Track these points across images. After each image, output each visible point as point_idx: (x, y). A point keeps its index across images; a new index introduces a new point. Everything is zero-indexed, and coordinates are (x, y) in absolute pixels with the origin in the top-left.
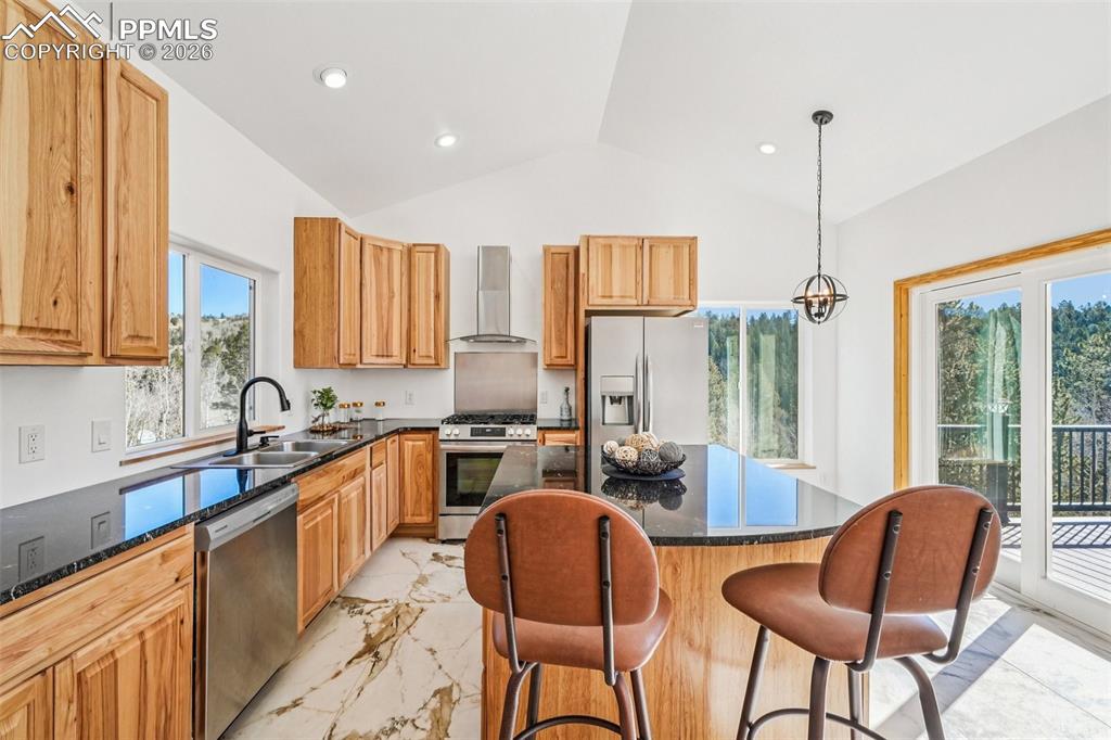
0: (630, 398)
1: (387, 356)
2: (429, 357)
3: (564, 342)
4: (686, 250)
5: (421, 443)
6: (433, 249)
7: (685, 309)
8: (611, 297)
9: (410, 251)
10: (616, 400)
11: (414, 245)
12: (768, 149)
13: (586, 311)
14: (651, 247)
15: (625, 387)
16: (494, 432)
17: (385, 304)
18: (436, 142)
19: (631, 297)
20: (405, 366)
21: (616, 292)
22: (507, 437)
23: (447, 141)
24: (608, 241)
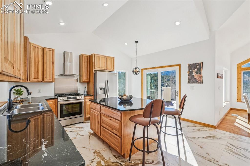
0: (104, 89)
1: (37, 79)
2: (50, 79)
3: (87, 76)
4: (113, 59)
5: (52, 103)
6: (51, 50)
7: (111, 71)
8: (99, 67)
9: (43, 49)
10: (101, 89)
11: (45, 48)
12: (126, 44)
13: (94, 70)
14: (107, 58)
15: (103, 86)
16: (73, 98)
17: (37, 63)
18: (59, 24)
19: (103, 68)
20: (42, 82)
21: (100, 66)
22: (77, 99)
23: (62, 24)
24: (99, 56)
